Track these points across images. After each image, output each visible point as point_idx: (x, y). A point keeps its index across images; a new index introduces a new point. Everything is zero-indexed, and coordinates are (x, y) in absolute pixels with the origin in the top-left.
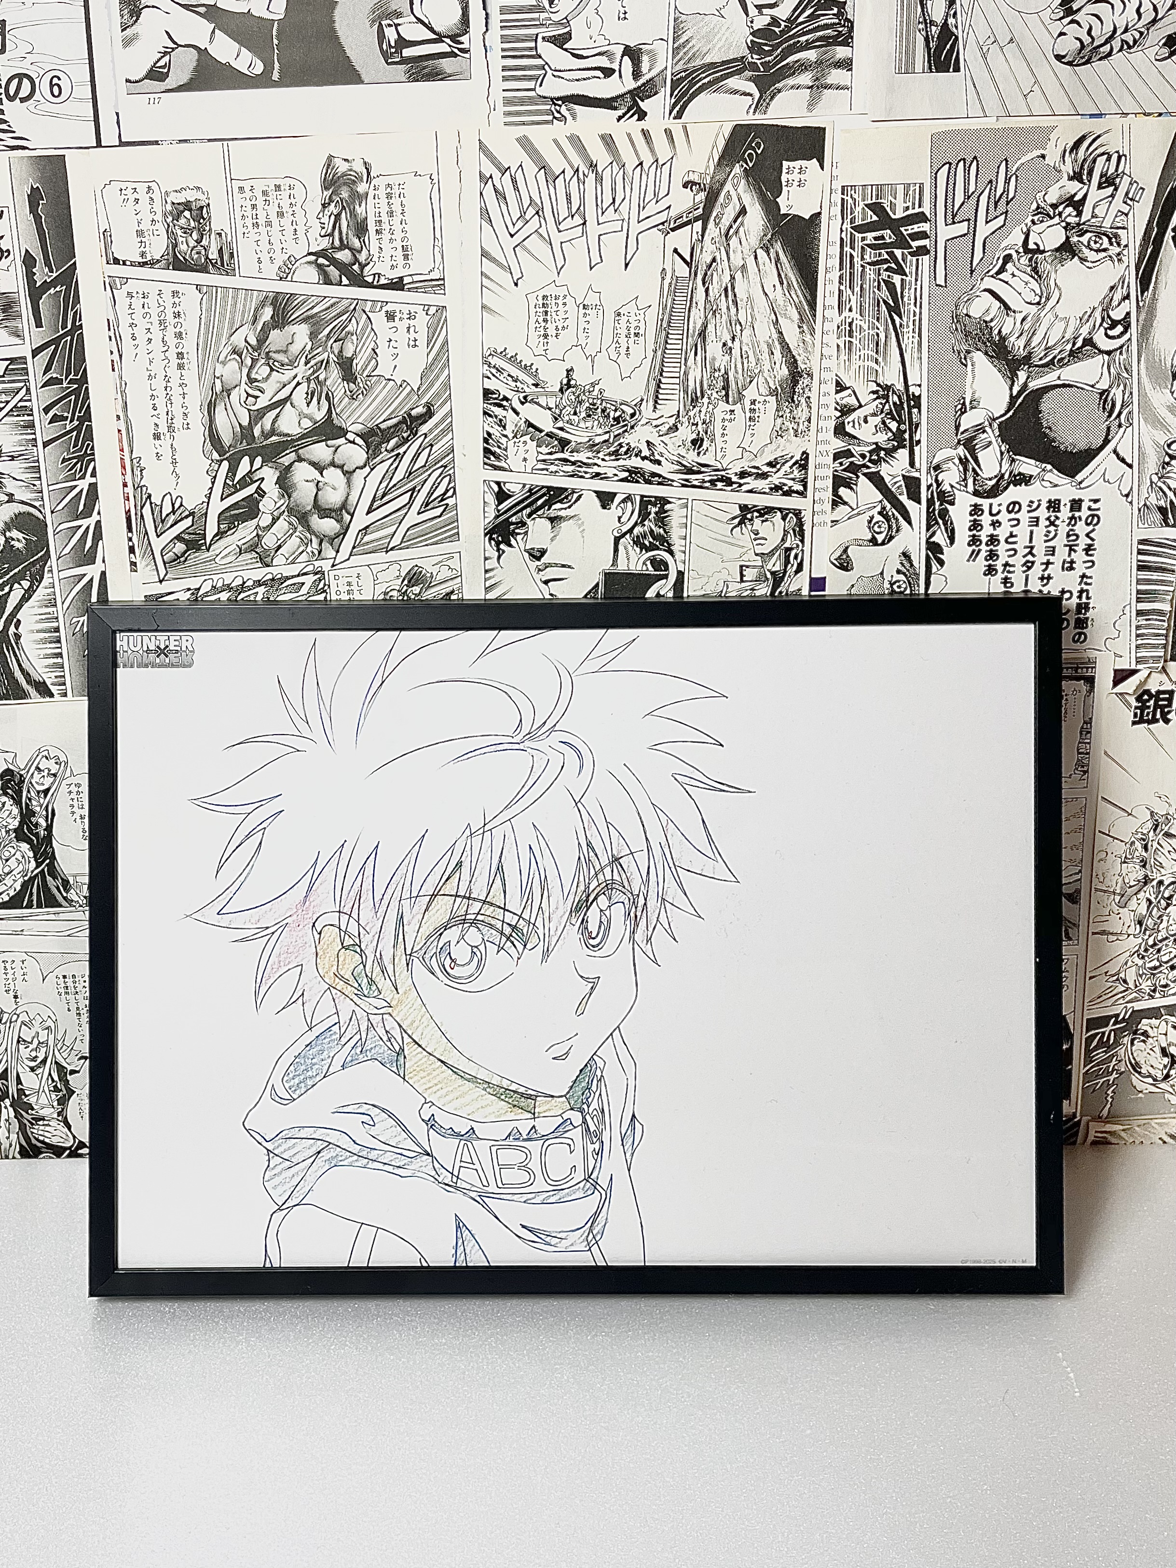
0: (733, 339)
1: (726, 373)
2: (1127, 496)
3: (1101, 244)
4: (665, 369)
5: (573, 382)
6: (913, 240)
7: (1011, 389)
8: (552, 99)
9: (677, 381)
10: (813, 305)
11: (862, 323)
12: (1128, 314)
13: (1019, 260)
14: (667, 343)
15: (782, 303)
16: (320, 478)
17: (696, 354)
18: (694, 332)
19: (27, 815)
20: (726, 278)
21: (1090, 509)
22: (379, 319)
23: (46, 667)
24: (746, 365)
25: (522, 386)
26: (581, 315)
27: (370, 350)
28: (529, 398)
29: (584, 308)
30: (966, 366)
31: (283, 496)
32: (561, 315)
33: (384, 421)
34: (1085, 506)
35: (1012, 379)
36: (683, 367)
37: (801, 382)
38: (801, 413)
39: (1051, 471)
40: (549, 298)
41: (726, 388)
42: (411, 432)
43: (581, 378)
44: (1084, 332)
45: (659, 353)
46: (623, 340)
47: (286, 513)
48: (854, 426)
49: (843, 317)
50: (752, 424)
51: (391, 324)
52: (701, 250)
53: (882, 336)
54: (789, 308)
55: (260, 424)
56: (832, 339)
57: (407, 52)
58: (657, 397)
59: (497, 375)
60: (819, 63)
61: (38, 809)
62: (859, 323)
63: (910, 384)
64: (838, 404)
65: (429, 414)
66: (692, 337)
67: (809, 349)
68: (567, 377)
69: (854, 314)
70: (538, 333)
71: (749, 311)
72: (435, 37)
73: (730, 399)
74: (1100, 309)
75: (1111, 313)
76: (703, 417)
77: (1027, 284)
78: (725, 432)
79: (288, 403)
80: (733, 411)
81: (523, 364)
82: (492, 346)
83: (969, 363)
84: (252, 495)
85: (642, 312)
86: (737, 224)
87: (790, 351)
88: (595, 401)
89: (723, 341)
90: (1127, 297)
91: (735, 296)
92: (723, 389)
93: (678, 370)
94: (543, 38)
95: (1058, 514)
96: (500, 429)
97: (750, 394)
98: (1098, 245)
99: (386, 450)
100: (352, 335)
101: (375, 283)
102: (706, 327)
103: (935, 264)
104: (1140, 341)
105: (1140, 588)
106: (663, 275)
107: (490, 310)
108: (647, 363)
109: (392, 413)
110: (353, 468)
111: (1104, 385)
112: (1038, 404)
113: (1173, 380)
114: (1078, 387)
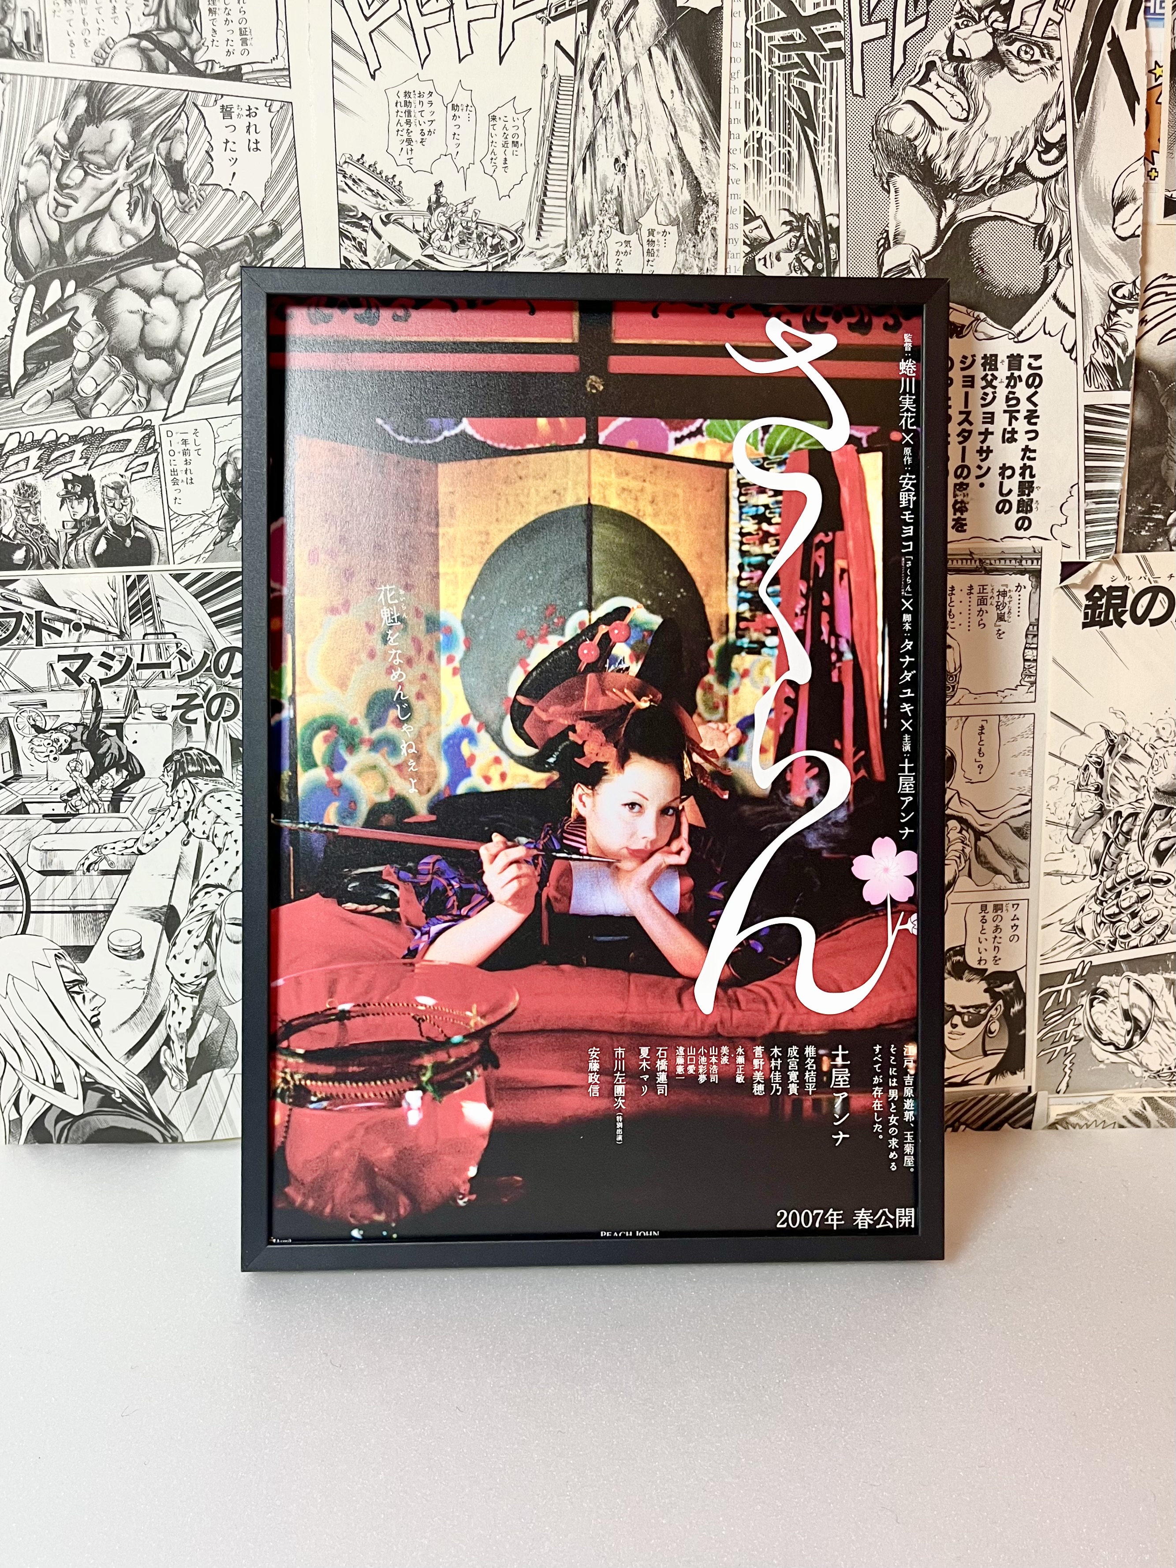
0: (627, 154)
1: (620, 195)
2: (1070, 352)
3: (1032, 56)
4: (549, 188)
5: (442, 200)
6: (826, 42)
7: (938, 221)
9: (563, 203)
10: (716, 115)
11: (772, 139)
12: (1064, 136)
13: (943, 68)
14: (550, 155)
15: (681, 113)
16: (147, 309)
17: (584, 172)
18: (581, 143)
20: (617, 80)
21: (1030, 366)
22: (213, 114)
24: (641, 186)
25: (383, 202)
26: (450, 117)
27: (203, 152)
29: (453, 108)
30: (889, 192)
31: (102, 330)
32: (427, 116)
33: (223, 241)
34: (1025, 362)
35: (940, 208)
36: (570, 187)
37: (705, 210)
38: (707, 247)
39: (984, 320)
40: (412, 95)
41: (619, 213)
42: (256, 256)
43: (453, 195)
44: (1016, 154)
45: (542, 167)
46: (499, 150)
47: (106, 352)
48: (765, 264)
49: (750, 132)
50: (651, 258)
51: (228, 122)
52: (588, 45)
53: (795, 154)
54: (690, 119)
55: (73, 239)
56: (738, 159)
58: (541, 222)
59: (354, 188)
62: (769, 139)
63: (827, 213)
64: (746, 236)
65: (276, 234)
66: (580, 150)
67: (714, 170)
68: (436, 193)
69: (763, 129)
70: (400, 138)
71: (644, 121)
73: (625, 228)
74: (1033, 128)
75: (1044, 133)
76: (594, 249)
77: (953, 97)
79: (107, 217)
80: (629, 242)
81: (384, 175)
82: (348, 152)
83: (892, 190)
84: (64, 328)
85: (521, 116)
86: (628, 15)
87: (692, 171)
88: (469, 224)
89: (615, 156)
91: (628, 102)
92: (616, 214)
93: (564, 189)
95: (995, 373)
96: (360, 254)
97: (648, 221)
98: (1029, 56)
99: (226, 277)
100: (182, 133)
101: (208, 71)
102: (595, 139)
103: (851, 70)
104: (1078, 168)
105: (1088, 464)
106: (544, 72)
107: (343, 107)
108: (528, 179)
109: (230, 233)
110: (187, 297)
111: (1039, 218)
112: (968, 239)
113: (1115, 215)
114: (1011, 221)
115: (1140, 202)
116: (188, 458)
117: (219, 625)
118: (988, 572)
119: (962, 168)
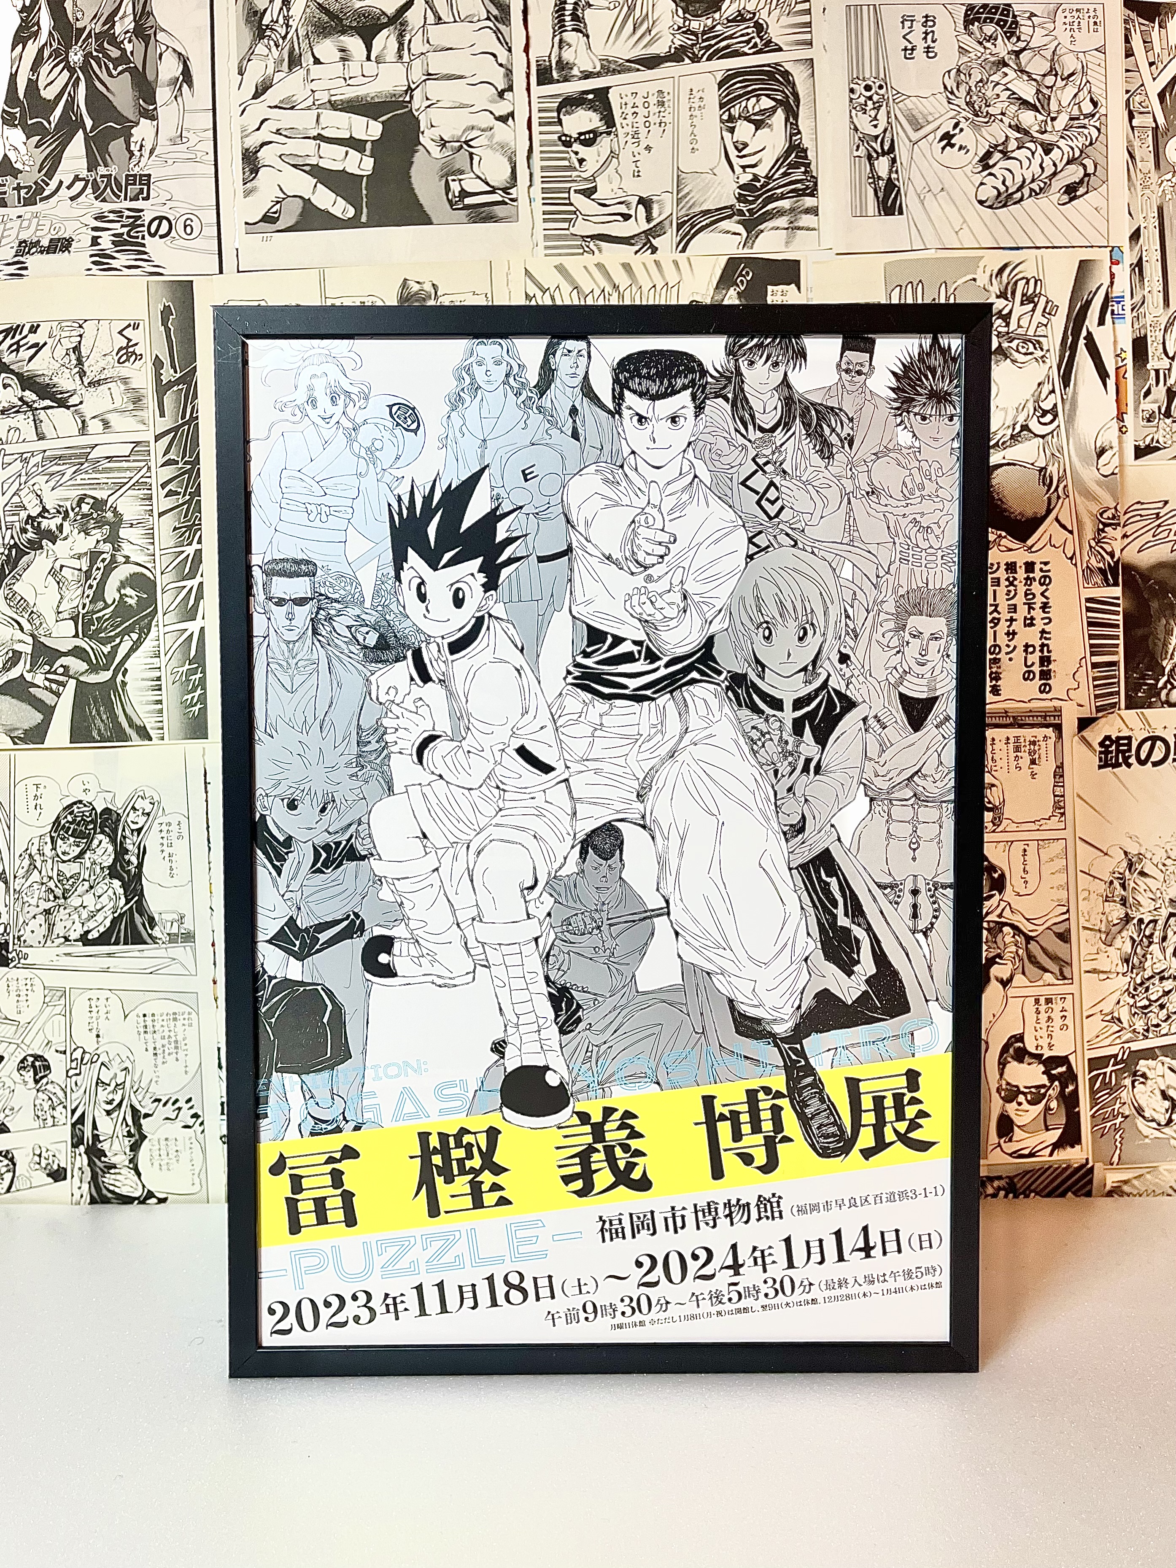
2: (1071, 559)
3: (1028, 349)
8: (582, 237)
12: (1055, 405)
19: (121, 852)
21: (1041, 570)
23: (148, 712)
34: (1037, 567)
39: (1006, 537)
44: (1021, 420)
57: (467, 201)
60: (792, 210)
61: (130, 847)
72: (489, 189)
74: (1032, 400)
75: (1041, 404)
90: (1053, 391)
94: (576, 191)
95: (1016, 575)
98: (1025, 350)
105: (1092, 642)
111: (1042, 464)
113: (1098, 459)
115: (1116, 449)
118: (1021, 726)
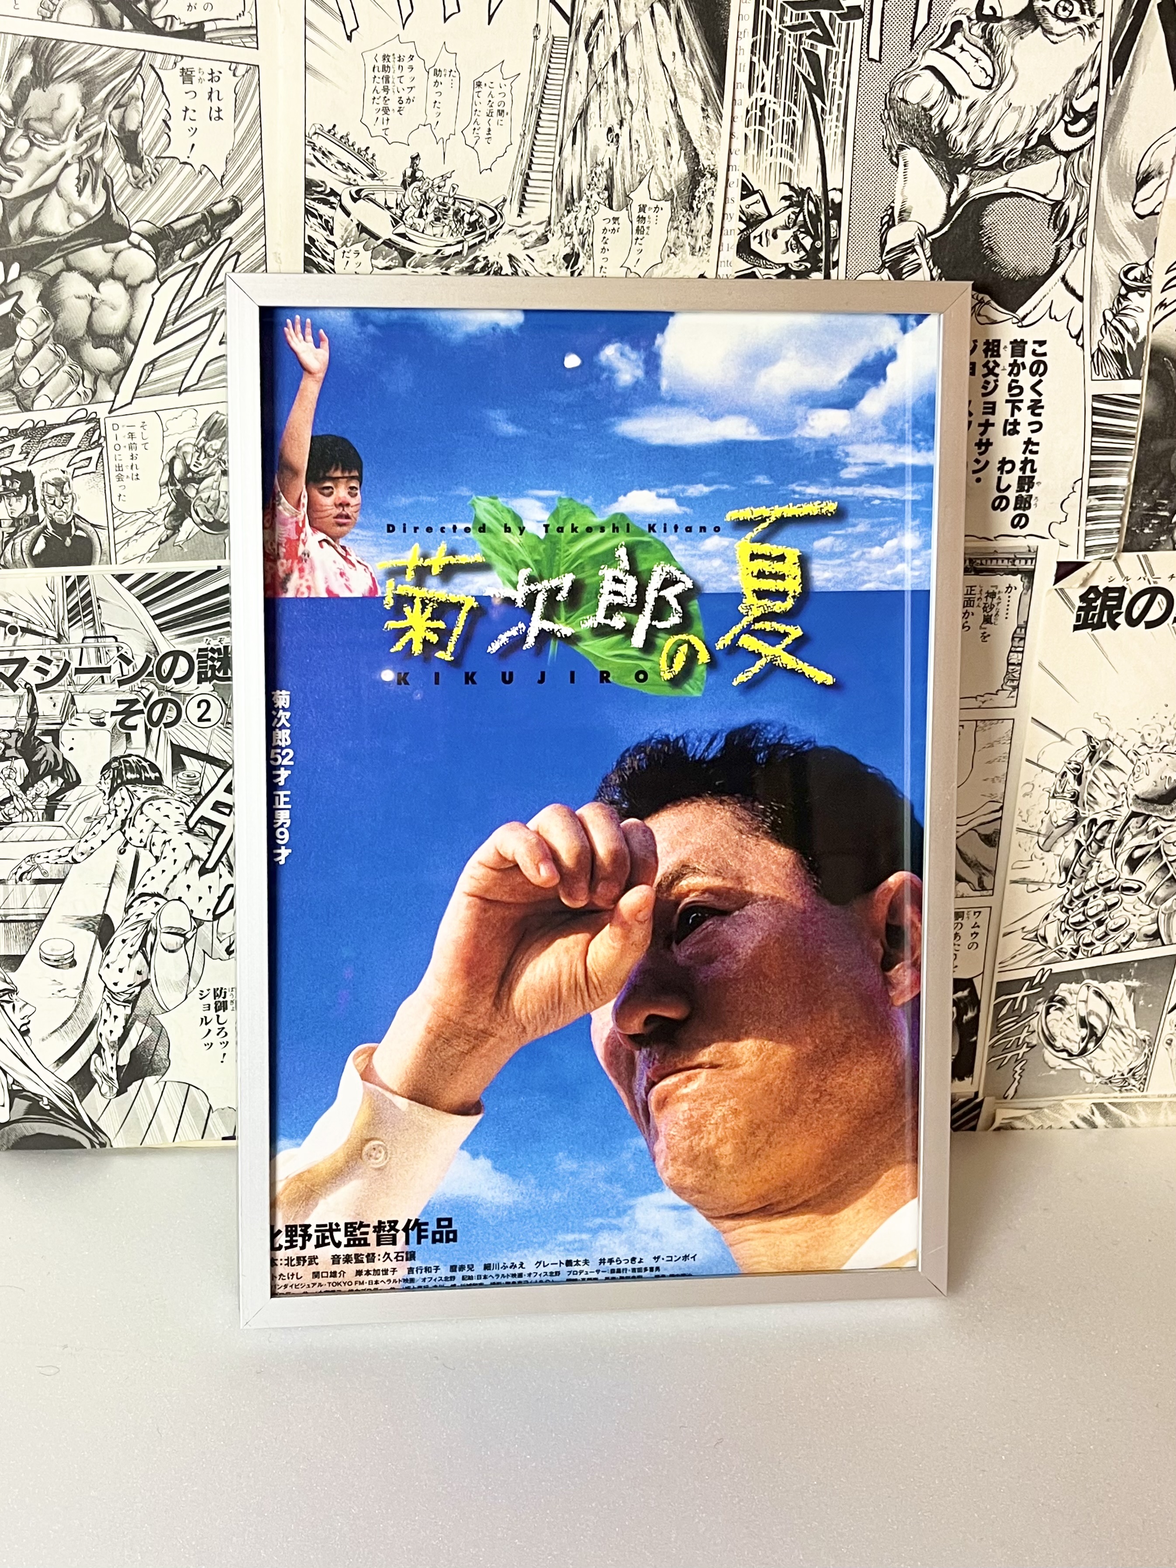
0: (621, 124)
1: (611, 168)
2: (1077, 337)
3: (1071, 12)
4: (534, 160)
5: (419, 174)
7: (949, 197)
9: (549, 176)
10: (720, 81)
11: (776, 107)
12: (1095, 105)
13: (970, 29)
14: (538, 124)
15: (683, 78)
16: (95, 294)
17: (574, 143)
18: (573, 112)
20: (615, 41)
22: (172, 78)
24: (635, 158)
25: (354, 177)
26: (431, 83)
27: (160, 121)
28: (363, 194)
29: (435, 74)
30: (897, 166)
31: (48, 316)
32: (407, 82)
33: (178, 219)
35: (951, 183)
36: (558, 159)
37: (702, 184)
38: (701, 225)
39: (989, 303)
40: (391, 59)
41: (609, 188)
42: (213, 235)
43: (429, 169)
44: (1041, 126)
45: (529, 138)
46: (483, 120)
47: (50, 339)
48: (760, 243)
49: (753, 98)
50: (640, 236)
51: (188, 87)
52: (585, 3)
53: (799, 124)
54: (691, 85)
55: (17, 219)
56: (740, 128)
58: (523, 197)
59: (324, 161)
62: (773, 106)
64: (742, 212)
65: (236, 211)
66: (571, 119)
67: (715, 140)
68: (412, 167)
69: (767, 95)
70: (375, 106)
71: (642, 87)
73: (615, 204)
74: (1062, 96)
75: (1074, 102)
76: (579, 226)
77: (977, 61)
78: (606, 246)
79: (54, 193)
80: (617, 219)
81: (356, 147)
82: (318, 121)
83: (902, 164)
84: (7, 314)
85: (508, 82)
87: (691, 142)
88: (446, 200)
89: (609, 125)
91: (624, 68)
92: (606, 189)
93: (551, 162)
95: (997, 359)
96: (325, 234)
97: (639, 197)
98: (1067, 13)
99: (180, 258)
100: (137, 100)
101: (167, 29)
102: (588, 105)
103: (869, 32)
104: (1106, 140)
105: (1094, 458)
106: (536, 33)
107: (316, 73)
108: (513, 151)
109: (188, 209)
110: (138, 281)
111: (1057, 195)
112: (980, 216)
113: (1137, 191)
114: (1028, 197)
115: (1166, 176)
116: (134, 452)
117: (162, 628)
118: (978, 572)
119: (980, 139)
